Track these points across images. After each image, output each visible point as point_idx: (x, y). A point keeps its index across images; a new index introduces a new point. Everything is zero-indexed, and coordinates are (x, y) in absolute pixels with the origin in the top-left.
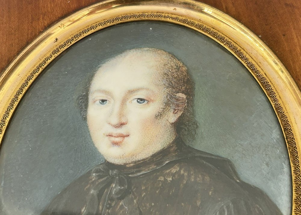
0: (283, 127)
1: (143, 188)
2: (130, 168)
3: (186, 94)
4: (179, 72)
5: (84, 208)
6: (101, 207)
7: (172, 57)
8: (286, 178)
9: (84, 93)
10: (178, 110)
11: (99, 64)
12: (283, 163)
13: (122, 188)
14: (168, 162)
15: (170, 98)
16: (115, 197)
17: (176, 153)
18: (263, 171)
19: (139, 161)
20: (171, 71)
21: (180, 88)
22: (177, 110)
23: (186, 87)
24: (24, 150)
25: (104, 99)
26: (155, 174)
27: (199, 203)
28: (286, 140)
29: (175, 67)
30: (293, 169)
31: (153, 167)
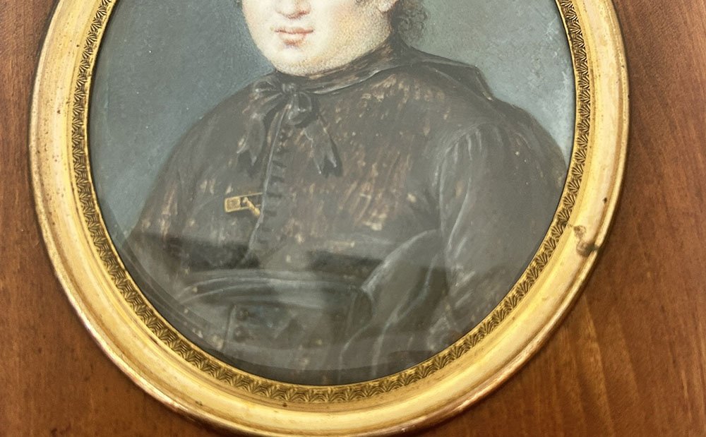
0: (565, 16)
1: (338, 110)
2: (316, 81)
5: (243, 140)
6: (269, 139)
8: (568, 94)
12: (563, 72)
13: (304, 110)
14: (377, 72)
16: (292, 123)
17: (391, 59)
18: (531, 84)
19: (330, 70)
24: (139, 54)
26: (357, 90)
27: (426, 132)
28: (568, 36)
30: (577, 79)
31: (353, 79)
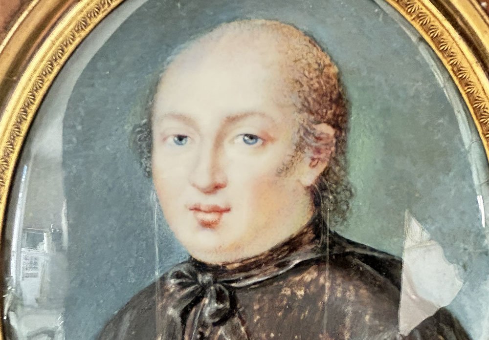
1: (256, 307)
3: (333, 126)
4: (322, 78)
6: (186, 338)
7: (310, 42)
9: (143, 119)
10: (319, 159)
11: (169, 55)
14: (298, 262)
15: (304, 134)
16: (210, 321)
17: (313, 246)
19: (249, 259)
20: (307, 73)
21: (324, 114)
22: (317, 161)
23: (335, 112)
25: (182, 133)
26: (276, 284)
29: (316, 66)
